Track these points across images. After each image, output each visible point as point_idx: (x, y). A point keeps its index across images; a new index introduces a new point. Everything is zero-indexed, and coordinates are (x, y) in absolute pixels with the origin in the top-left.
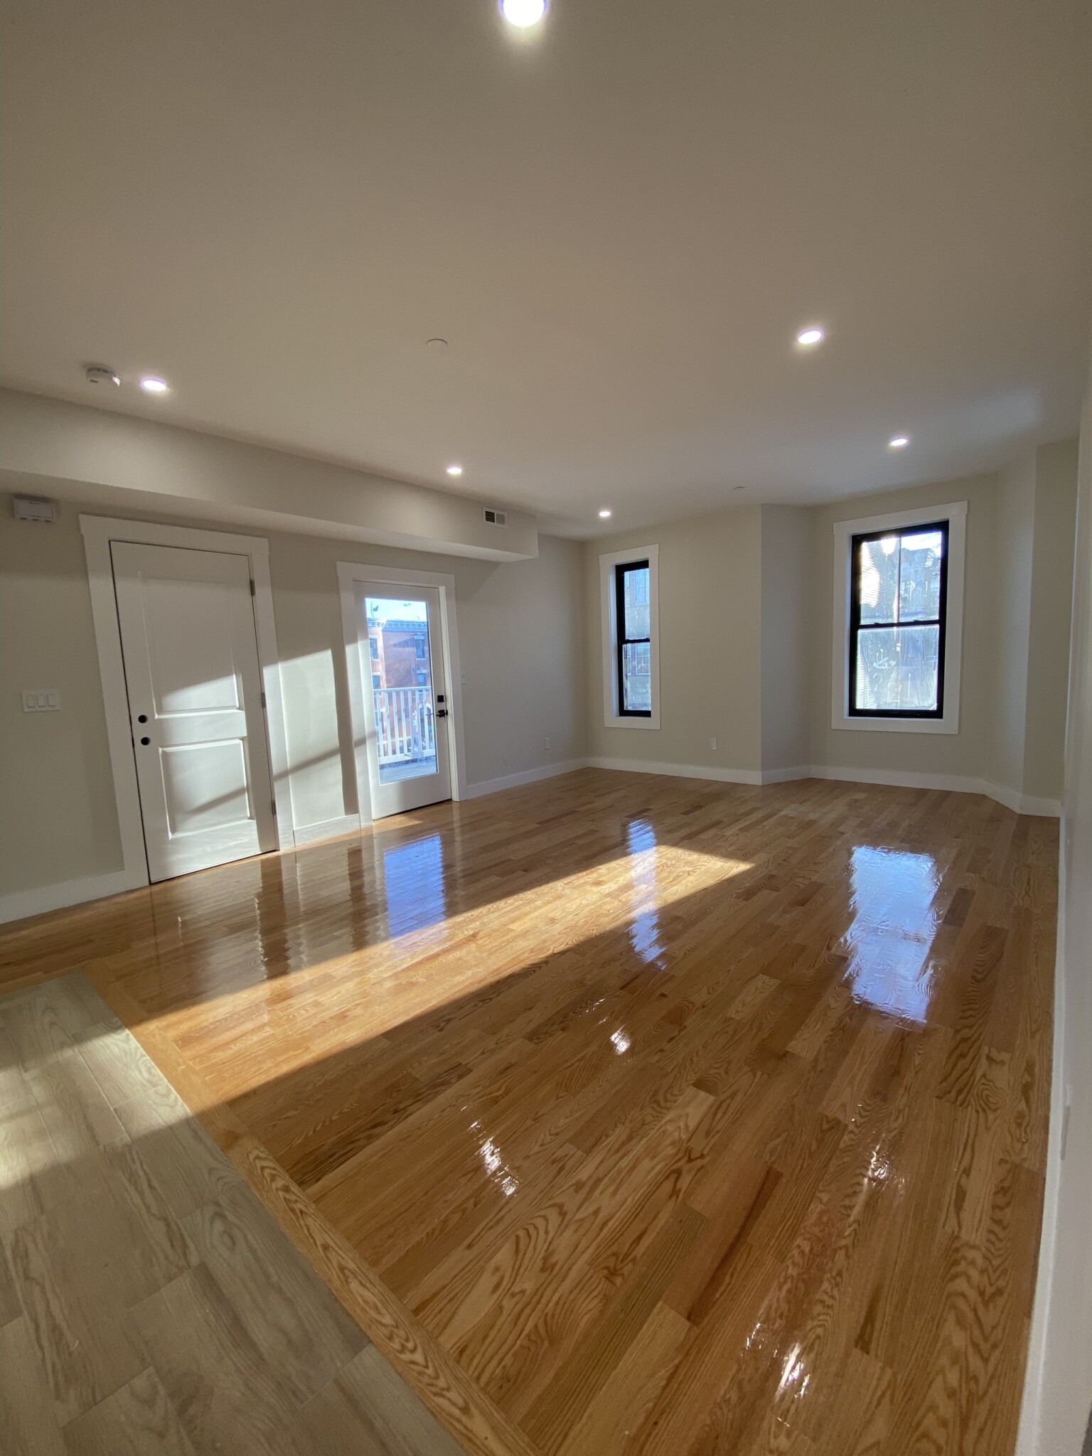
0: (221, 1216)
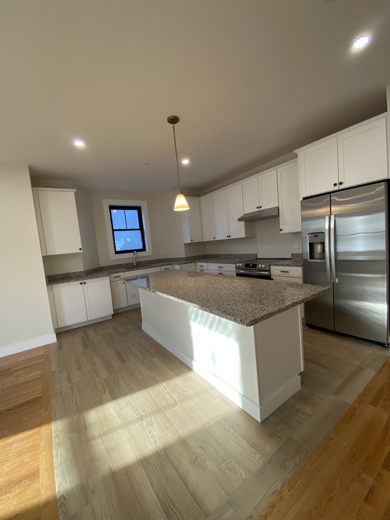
0: (61, 392)
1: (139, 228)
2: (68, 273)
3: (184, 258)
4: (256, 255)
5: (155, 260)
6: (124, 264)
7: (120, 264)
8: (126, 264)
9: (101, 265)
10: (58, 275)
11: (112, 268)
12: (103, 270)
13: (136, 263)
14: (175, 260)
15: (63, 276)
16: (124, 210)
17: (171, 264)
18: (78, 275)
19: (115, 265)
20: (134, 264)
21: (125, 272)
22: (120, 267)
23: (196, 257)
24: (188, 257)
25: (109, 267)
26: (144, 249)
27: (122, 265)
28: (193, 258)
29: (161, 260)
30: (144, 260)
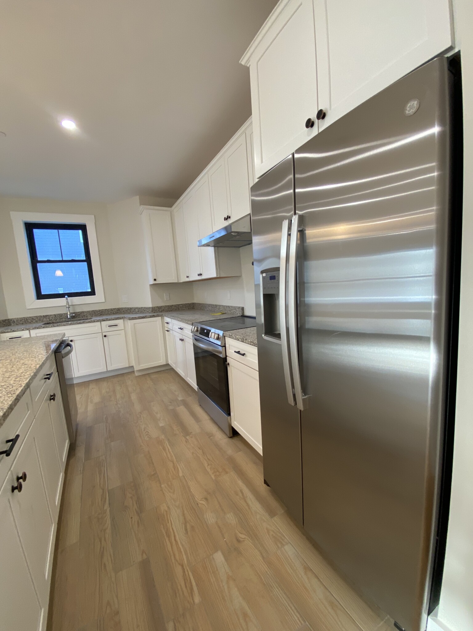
1: (84, 259)
3: (150, 308)
4: (243, 309)
5: (108, 309)
6: (51, 315)
7: (43, 316)
8: (55, 315)
9: (10, 317)
11: (29, 321)
12: (13, 325)
13: (71, 313)
14: (138, 311)
16: (57, 230)
17: (123, 317)
19: (34, 317)
20: (68, 317)
21: (31, 330)
22: (44, 320)
23: (173, 307)
24: (157, 307)
25: (25, 319)
26: (92, 293)
27: (48, 317)
28: (166, 309)
29: (120, 309)
30: (88, 310)
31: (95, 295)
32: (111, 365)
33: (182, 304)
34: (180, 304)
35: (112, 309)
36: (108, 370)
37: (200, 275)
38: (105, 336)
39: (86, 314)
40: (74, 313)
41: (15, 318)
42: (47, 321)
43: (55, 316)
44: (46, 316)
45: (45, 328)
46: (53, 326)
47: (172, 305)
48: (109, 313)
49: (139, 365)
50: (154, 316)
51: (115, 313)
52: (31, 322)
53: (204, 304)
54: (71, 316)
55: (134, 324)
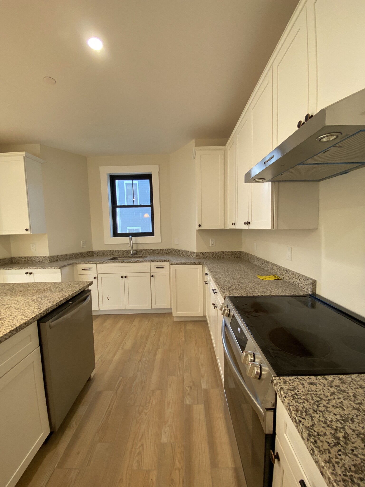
1: (149, 204)
2: (31, 257)
3: (195, 252)
4: (314, 283)
5: (163, 249)
6: (120, 251)
7: (115, 250)
10: (21, 257)
11: (105, 254)
13: (134, 250)
14: (185, 254)
15: (27, 259)
16: (132, 180)
17: (169, 260)
18: (42, 261)
19: (109, 251)
20: (131, 253)
21: (97, 264)
22: (116, 254)
23: (218, 254)
24: (202, 252)
25: (102, 252)
26: (152, 234)
27: (118, 252)
28: (210, 255)
29: (172, 250)
30: (147, 249)
31: (154, 236)
32: (156, 304)
33: (227, 252)
34: (225, 252)
35: (166, 250)
36: (153, 308)
37: (248, 223)
38: (152, 276)
39: (145, 252)
40: (136, 250)
41: (97, 251)
42: (117, 255)
43: (123, 251)
44: (117, 251)
45: (107, 263)
46: (113, 262)
47: (217, 252)
48: (163, 253)
49: (177, 312)
50: (195, 264)
51: (168, 253)
52: (107, 255)
53: (252, 256)
54: (133, 253)
55: (176, 269)
